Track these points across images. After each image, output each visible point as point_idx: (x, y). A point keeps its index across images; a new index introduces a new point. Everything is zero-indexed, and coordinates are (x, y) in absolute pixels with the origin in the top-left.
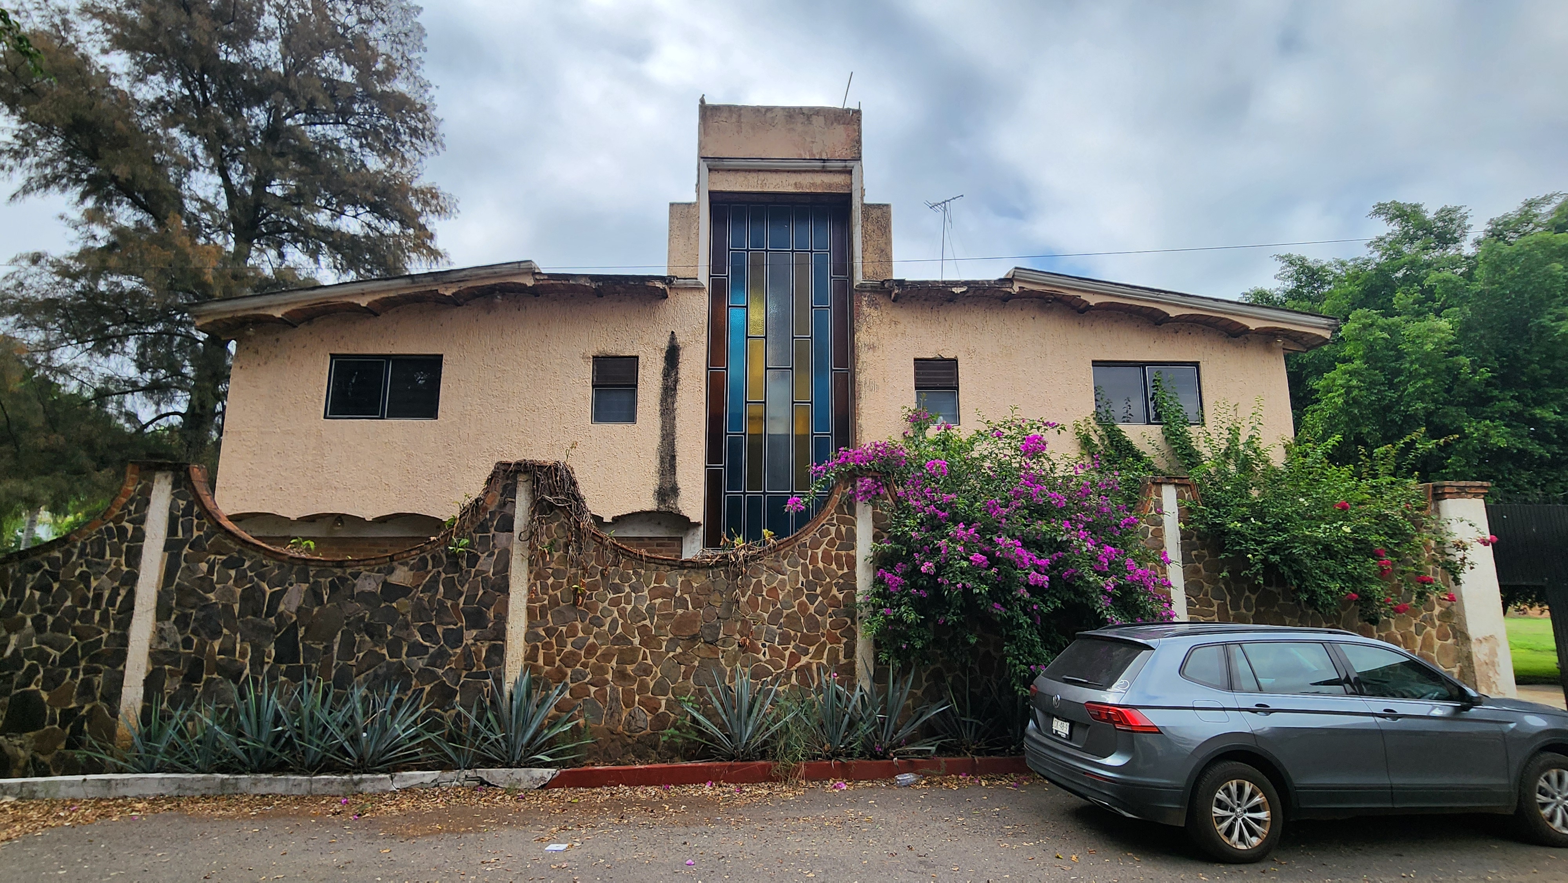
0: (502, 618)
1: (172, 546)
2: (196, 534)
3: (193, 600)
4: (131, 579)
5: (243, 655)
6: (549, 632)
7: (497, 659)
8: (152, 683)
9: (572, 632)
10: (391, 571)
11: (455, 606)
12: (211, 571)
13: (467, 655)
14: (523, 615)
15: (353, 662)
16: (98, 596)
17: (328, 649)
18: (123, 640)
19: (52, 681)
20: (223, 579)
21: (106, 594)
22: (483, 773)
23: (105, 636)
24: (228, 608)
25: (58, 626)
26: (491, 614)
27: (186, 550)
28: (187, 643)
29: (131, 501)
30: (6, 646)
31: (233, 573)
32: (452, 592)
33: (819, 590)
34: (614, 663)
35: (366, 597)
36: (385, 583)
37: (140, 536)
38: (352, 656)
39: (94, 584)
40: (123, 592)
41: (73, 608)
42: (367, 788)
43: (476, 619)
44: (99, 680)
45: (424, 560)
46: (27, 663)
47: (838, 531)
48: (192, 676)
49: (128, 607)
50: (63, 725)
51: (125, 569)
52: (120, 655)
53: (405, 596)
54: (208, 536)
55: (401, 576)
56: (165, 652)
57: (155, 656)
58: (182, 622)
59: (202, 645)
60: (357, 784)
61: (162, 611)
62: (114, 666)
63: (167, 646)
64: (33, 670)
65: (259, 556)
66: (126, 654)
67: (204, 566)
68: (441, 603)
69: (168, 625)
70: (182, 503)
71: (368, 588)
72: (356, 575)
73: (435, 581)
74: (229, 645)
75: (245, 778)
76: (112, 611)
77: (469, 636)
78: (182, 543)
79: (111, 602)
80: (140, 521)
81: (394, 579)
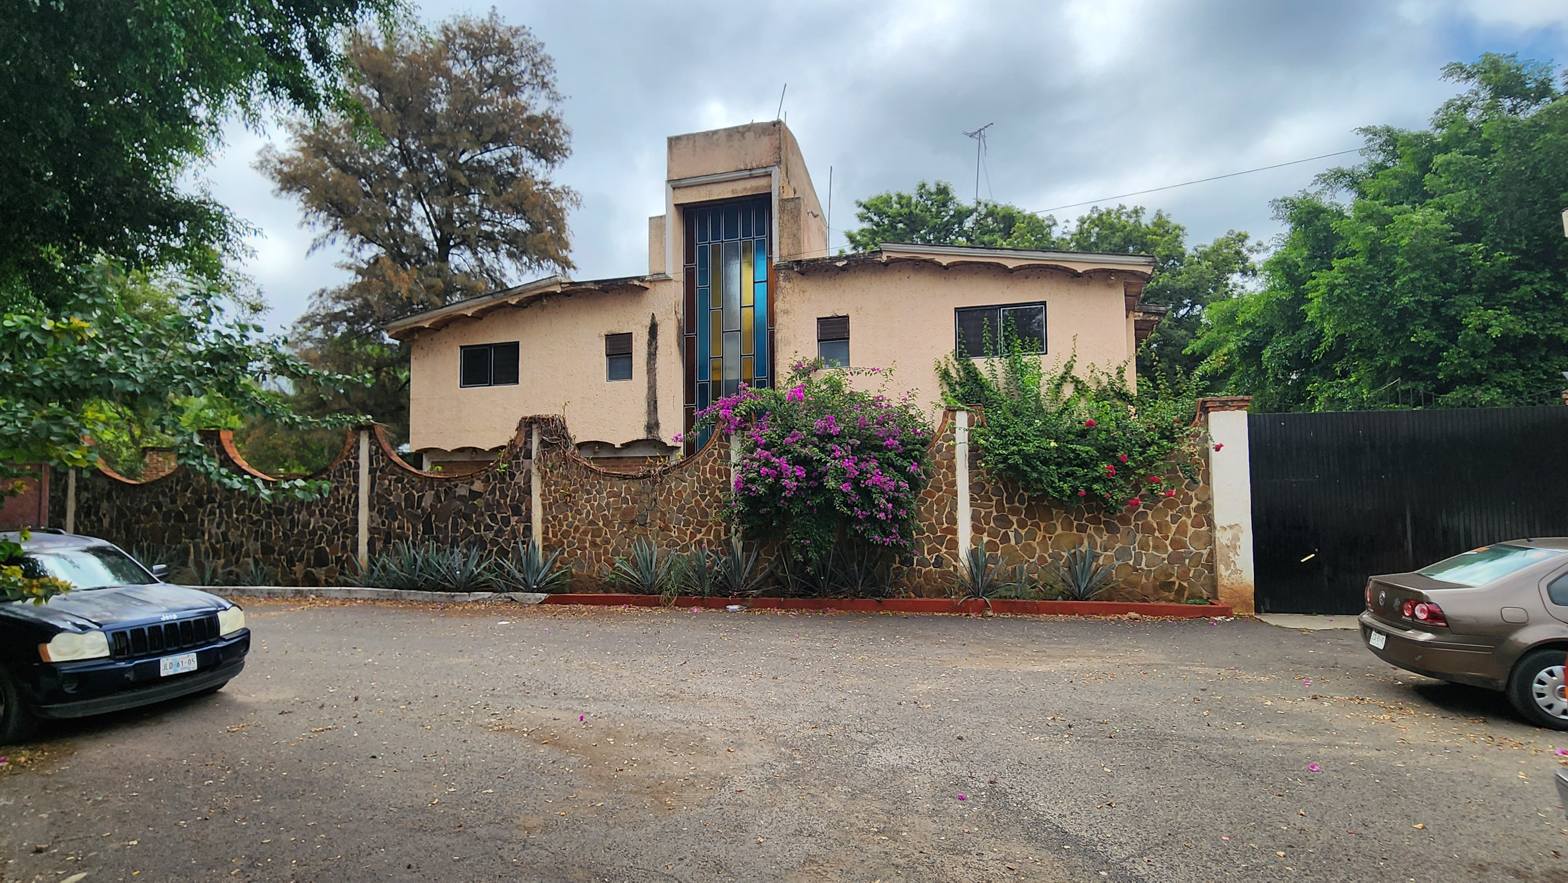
0: (529, 510)
1: (372, 471)
2: (381, 464)
3: (383, 500)
4: (356, 489)
5: (408, 530)
6: (554, 517)
7: (528, 533)
8: (371, 543)
9: (566, 518)
10: (472, 483)
11: (505, 503)
12: (390, 485)
13: (513, 531)
14: (540, 508)
15: (458, 534)
16: (344, 498)
17: (446, 527)
18: (356, 521)
19: (330, 542)
20: (396, 489)
21: (347, 498)
22: (512, 594)
23: (348, 519)
24: (399, 504)
25: (329, 514)
26: (523, 508)
27: (378, 473)
28: (383, 523)
29: (352, 447)
30: (309, 524)
31: (400, 485)
32: (504, 496)
33: (707, 493)
34: (589, 537)
35: (461, 498)
36: (470, 490)
37: (357, 466)
38: (458, 531)
39: (341, 492)
40: (354, 496)
41: (333, 505)
42: (458, 599)
43: (516, 511)
44: (348, 542)
45: (488, 476)
46: (319, 533)
47: (719, 453)
48: (387, 541)
49: (356, 505)
50: (336, 565)
51: (353, 484)
52: (356, 530)
53: (480, 497)
54: (387, 465)
55: (478, 486)
56: (374, 528)
57: (371, 530)
58: (380, 512)
59: (390, 523)
60: (453, 597)
61: (371, 507)
62: (354, 535)
63: (374, 525)
64: (321, 536)
65: (411, 476)
66: (358, 529)
67: (387, 482)
68: (498, 502)
69: (375, 513)
70: (374, 448)
71: (462, 493)
72: (456, 486)
73: (494, 488)
74: (401, 524)
75: (405, 592)
76: (350, 506)
77: (514, 520)
78: (375, 470)
79: (349, 502)
80: (357, 458)
81: (474, 488)
